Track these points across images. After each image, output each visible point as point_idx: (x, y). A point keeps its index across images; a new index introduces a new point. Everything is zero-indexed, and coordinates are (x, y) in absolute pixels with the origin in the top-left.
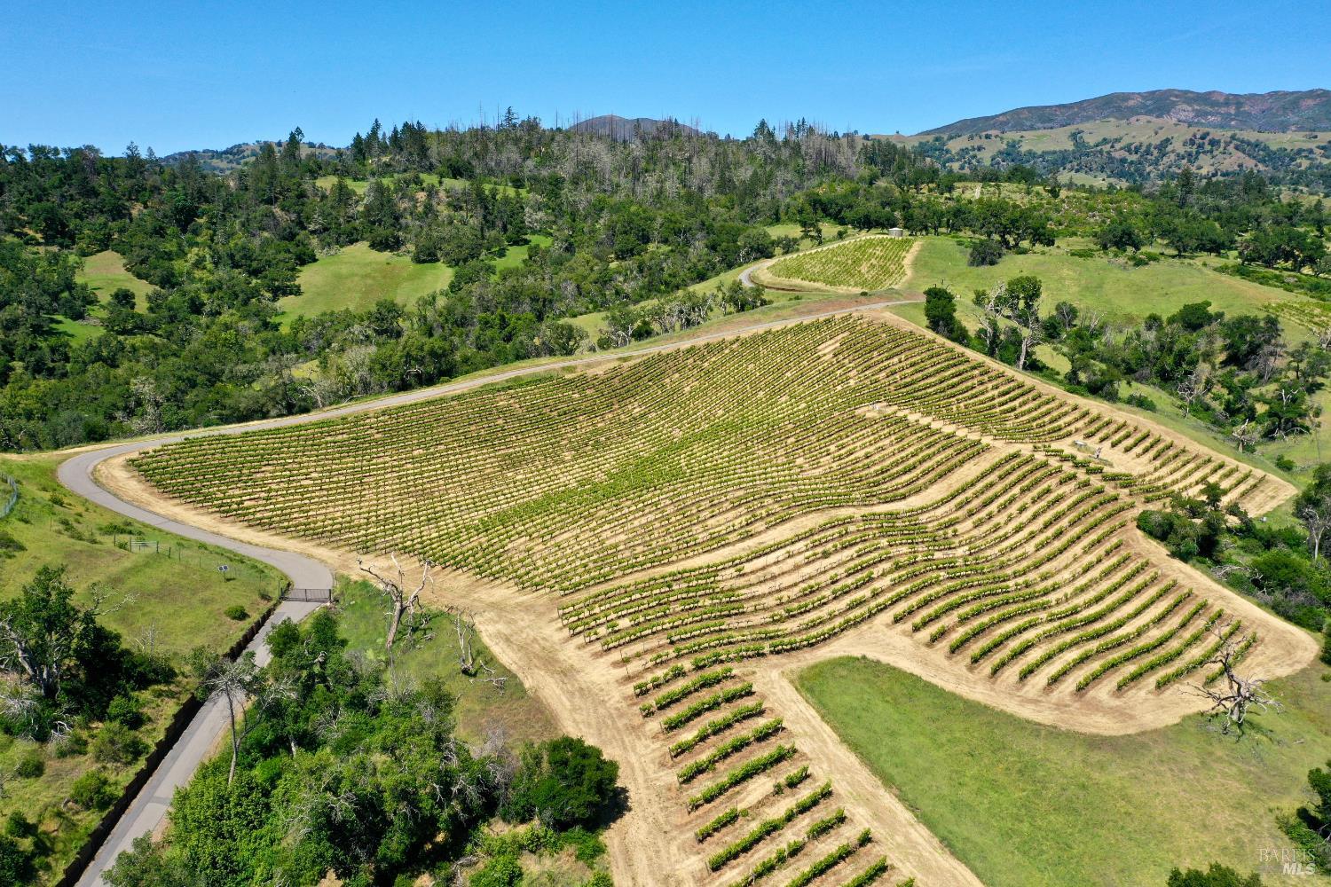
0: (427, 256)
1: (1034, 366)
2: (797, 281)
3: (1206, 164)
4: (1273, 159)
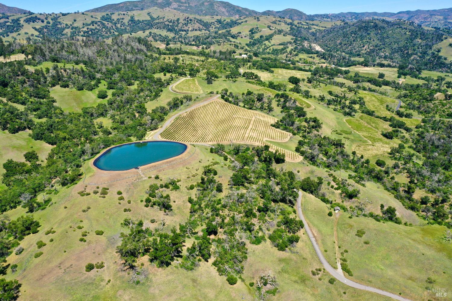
0: (80, 89)
2: (185, 91)
3: (190, 27)
4: (207, 26)
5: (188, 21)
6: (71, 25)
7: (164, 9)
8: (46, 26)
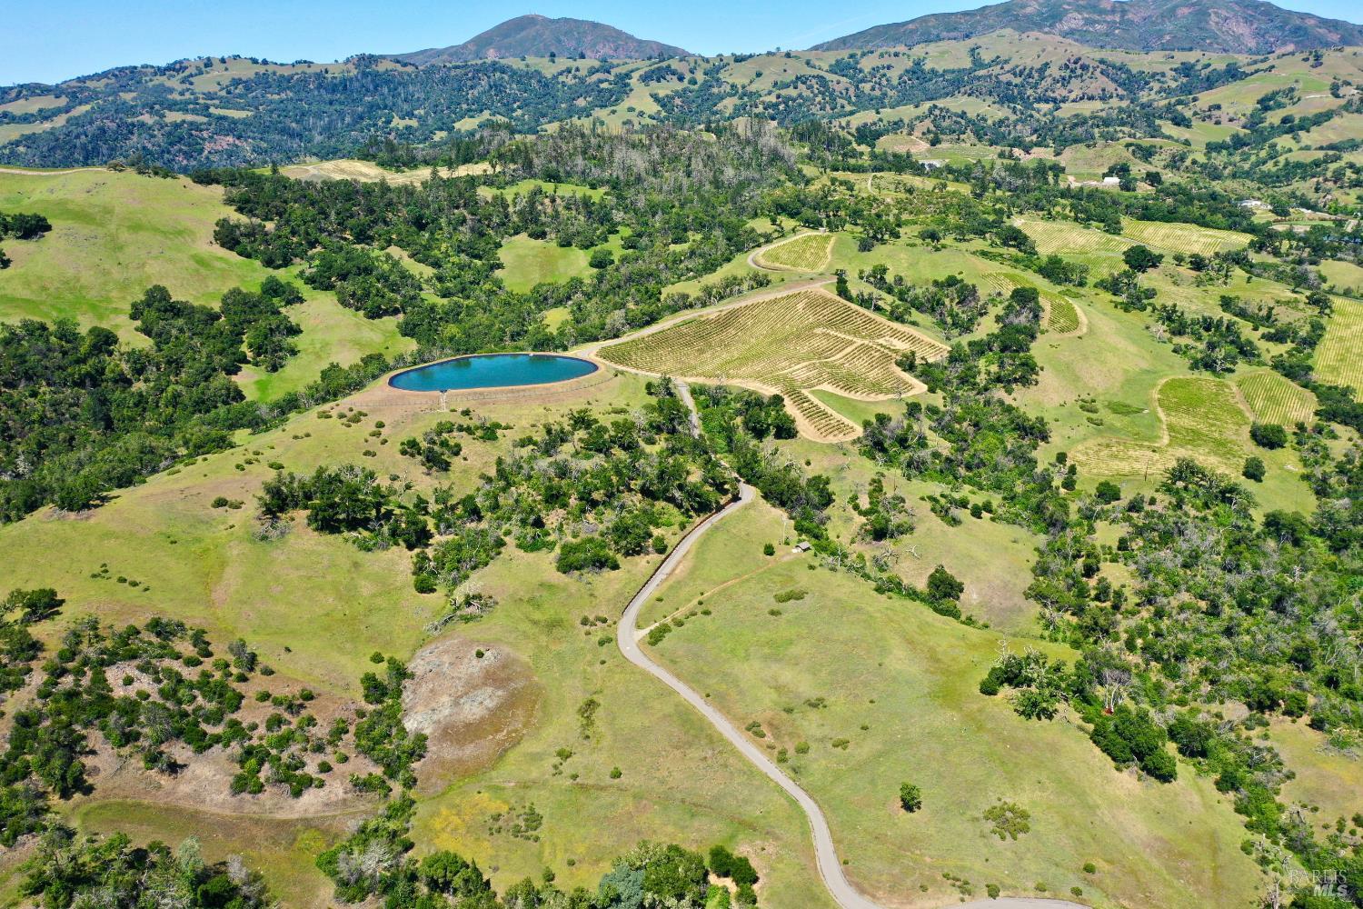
0: (566, 244)
1: (878, 309)
2: (777, 265)
3: (1076, 88)
4: (1132, 82)
5: (1075, 69)
6: (744, 87)
7: (1024, 36)
8: (684, 90)
